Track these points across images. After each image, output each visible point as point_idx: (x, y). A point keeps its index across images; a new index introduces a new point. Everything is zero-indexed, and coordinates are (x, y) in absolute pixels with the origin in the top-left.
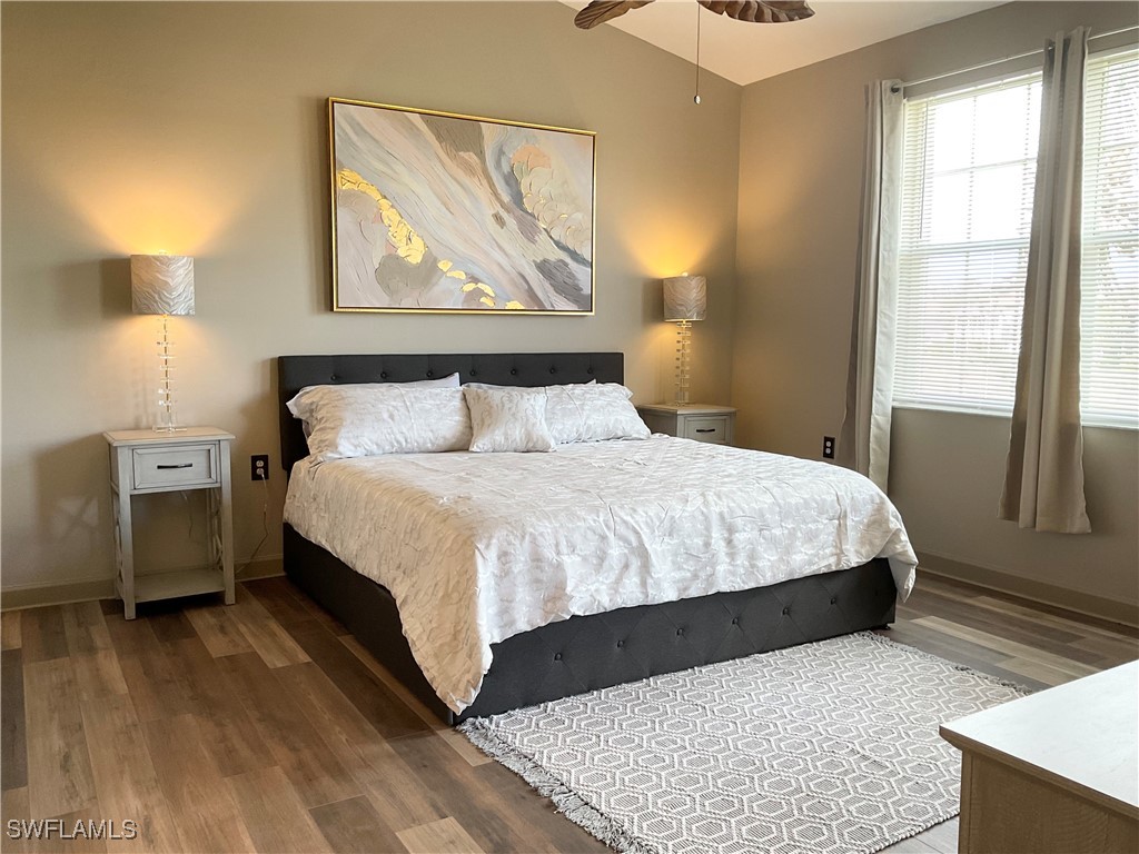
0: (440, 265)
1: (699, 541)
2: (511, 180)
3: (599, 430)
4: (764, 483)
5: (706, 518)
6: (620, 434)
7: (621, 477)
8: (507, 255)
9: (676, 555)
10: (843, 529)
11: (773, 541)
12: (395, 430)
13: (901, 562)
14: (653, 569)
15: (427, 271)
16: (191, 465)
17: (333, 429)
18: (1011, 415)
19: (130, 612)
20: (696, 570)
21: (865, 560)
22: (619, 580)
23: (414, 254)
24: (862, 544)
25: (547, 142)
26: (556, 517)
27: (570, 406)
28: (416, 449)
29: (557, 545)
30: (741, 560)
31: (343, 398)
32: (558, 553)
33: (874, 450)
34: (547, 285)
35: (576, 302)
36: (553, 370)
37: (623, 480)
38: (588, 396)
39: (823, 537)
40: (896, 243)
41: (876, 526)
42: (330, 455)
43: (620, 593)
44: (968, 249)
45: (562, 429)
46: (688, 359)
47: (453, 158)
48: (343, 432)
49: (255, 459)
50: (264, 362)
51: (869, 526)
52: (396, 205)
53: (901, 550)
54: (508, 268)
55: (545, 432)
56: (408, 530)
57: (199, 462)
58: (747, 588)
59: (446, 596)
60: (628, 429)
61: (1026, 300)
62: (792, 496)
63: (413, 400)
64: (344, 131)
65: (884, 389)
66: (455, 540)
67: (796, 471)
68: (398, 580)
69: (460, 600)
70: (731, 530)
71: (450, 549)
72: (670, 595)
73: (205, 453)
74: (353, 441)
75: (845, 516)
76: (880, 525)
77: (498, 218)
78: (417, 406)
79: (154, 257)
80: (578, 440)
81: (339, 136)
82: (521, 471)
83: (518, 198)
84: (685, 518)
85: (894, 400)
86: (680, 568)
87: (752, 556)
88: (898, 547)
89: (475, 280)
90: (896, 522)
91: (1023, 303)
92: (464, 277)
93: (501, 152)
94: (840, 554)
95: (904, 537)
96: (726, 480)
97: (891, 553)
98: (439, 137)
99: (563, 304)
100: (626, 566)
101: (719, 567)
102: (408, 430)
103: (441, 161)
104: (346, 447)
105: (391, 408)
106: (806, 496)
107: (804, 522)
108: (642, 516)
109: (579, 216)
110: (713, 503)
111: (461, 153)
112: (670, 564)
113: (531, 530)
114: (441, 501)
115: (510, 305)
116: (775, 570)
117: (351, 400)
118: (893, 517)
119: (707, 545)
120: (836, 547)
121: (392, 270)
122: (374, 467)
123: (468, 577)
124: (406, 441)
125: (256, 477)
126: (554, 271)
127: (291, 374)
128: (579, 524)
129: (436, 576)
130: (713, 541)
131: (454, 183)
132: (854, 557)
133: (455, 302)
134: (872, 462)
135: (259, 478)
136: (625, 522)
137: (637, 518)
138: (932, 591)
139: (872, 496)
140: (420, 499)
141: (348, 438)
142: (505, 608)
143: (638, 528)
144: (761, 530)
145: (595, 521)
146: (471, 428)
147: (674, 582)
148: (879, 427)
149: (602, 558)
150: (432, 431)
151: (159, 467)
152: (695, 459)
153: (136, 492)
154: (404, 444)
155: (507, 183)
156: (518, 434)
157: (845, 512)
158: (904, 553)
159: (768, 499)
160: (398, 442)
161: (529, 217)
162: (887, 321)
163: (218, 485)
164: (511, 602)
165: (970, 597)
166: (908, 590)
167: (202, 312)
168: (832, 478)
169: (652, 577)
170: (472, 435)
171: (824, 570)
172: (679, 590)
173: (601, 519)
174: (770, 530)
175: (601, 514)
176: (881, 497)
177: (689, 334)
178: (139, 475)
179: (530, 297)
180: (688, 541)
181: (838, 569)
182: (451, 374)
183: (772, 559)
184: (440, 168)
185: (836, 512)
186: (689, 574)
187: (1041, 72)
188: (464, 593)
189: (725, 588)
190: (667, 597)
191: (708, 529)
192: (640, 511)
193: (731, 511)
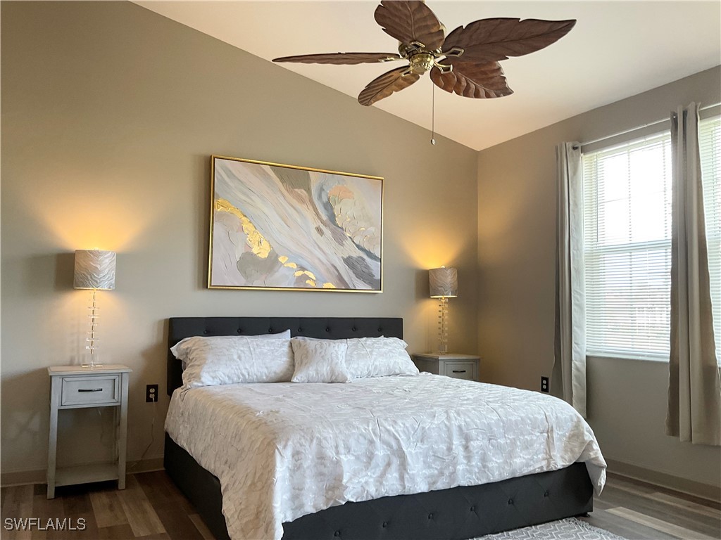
0: (280, 259)
1: (443, 447)
2: (328, 206)
3: (383, 369)
4: (492, 405)
5: (449, 429)
6: (398, 372)
7: (390, 399)
8: (324, 253)
9: (426, 456)
10: (551, 440)
11: (499, 448)
12: (242, 367)
13: (594, 465)
14: (408, 467)
15: (271, 263)
16: (101, 390)
17: (199, 365)
18: (668, 360)
19: (51, 493)
20: (441, 468)
21: (568, 464)
22: (383, 475)
23: (262, 252)
24: (566, 451)
25: (351, 183)
26: (337, 425)
27: (362, 352)
28: (255, 380)
29: (337, 447)
30: (476, 462)
31: (208, 345)
32: (338, 453)
33: (575, 386)
34: (351, 272)
35: (370, 284)
36: (355, 329)
37: (391, 401)
38: (376, 345)
39: (536, 446)
40: (581, 245)
41: (575, 438)
42: (195, 383)
43: (384, 485)
44: (631, 248)
45: (357, 368)
46: (446, 323)
47: (290, 192)
48: (205, 368)
49: (149, 387)
50: (160, 321)
51: (569, 438)
52: (252, 221)
53: (594, 456)
54: (325, 261)
55: (344, 368)
56: (234, 435)
57: (107, 387)
58: (480, 483)
59: (253, 484)
60: (403, 368)
61: (672, 281)
62: (512, 415)
63: (255, 346)
64: (221, 176)
65: (579, 343)
66: (262, 442)
67: (515, 397)
68: (226, 472)
69: (263, 487)
70: (467, 439)
71: (259, 448)
72: (422, 487)
73: (111, 382)
74: (211, 374)
75: (552, 430)
76: (578, 438)
77: (319, 230)
78: (258, 351)
79: (89, 251)
80: (369, 375)
81: (217, 178)
82: (321, 395)
83: (332, 217)
84: (433, 428)
85: (587, 351)
86: (430, 467)
87: (484, 459)
88: (591, 454)
89: (303, 269)
90: (589, 435)
91: (670, 283)
92: (295, 267)
93: (321, 190)
94: (549, 458)
95: (596, 446)
96: (465, 402)
97: (587, 459)
98: (282, 179)
99: (361, 286)
100: (389, 464)
101: (458, 467)
102: (251, 367)
103: (282, 194)
104: (206, 378)
105: (239, 352)
106: (523, 415)
107: (522, 434)
108: (400, 426)
109: (372, 229)
110: (454, 419)
111: (296, 190)
112: (422, 463)
113: (318, 435)
114: (258, 414)
115: (326, 286)
116: (502, 471)
117: (213, 346)
118: (587, 431)
119: (449, 449)
120: (546, 453)
121: (248, 262)
122: (222, 392)
123: (269, 469)
124: (249, 375)
125: (149, 400)
126: (355, 263)
127: (177, 329)
128: (354, 431)
129: (247, 470)
130: (454, 447)
131: (292, 208)
132: (561, 461)
133: (289, 283)
134: (574, 394)
135: (151, 400)
136: (388, 431)
137: (397, 428)
138: (622, 488)
139: (571, 416)
140: (244, 412)
141: (208, 372)
142: (296, 494)
143: (398, 437)
144: (490, 439)
145: (365, 429)
146: (294, 366)
147: (425, 478)
148: (578, 369)
149: (371, 457)
150: (267, 368)
151: (80, 391)
152: (446, 388)
153: (63, 408)
154: (247, 376)
155: (326, 208)
156: (325, 370)
157: (552, 427)
158: (596, 459)
159: (495, 417)
160: (243, 375)
161: (340, 230)
162: (578, 297)
163: (119, 404)
164: (301, 490)
165: (647, 493)
166: (601, 487)
167: (120, 287)
168: (542, 402)
169: (408, 473)
170: (294, 370)
171: (538, 471)
172: (429, 484)
173: (370, 428)
174: (496, 440)
175: (370, 424)
176: (578, 417)
177: (447, 306)
178: (66, 396)
179: (340, 280)
180: (435, 446)
181: (548, 470)
182: (284, 330)
183: (498, 461)
184: (283, 199)
185: (545, 427)
186: (436, 472)
187: (670, 133)
188: (266, 483)
189: (464, 483)
190: (420, 489)
191: (450, 438)
192: (400, 422)
193: (467, 424)
